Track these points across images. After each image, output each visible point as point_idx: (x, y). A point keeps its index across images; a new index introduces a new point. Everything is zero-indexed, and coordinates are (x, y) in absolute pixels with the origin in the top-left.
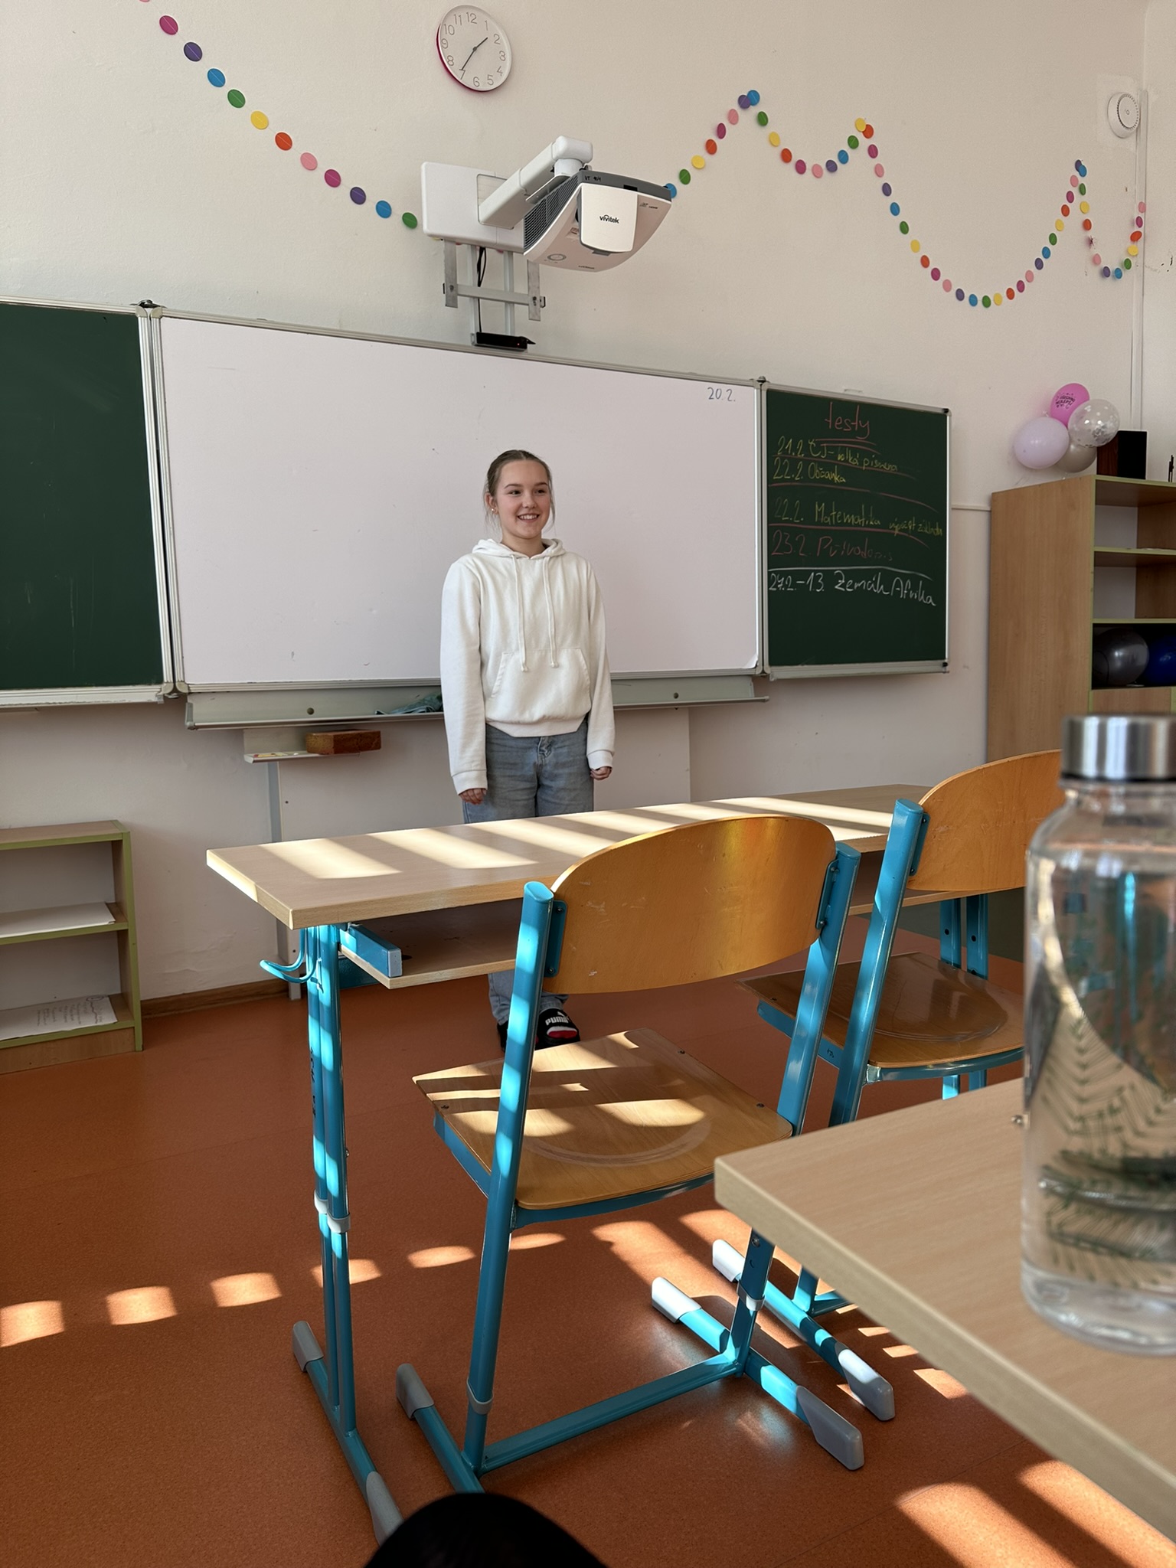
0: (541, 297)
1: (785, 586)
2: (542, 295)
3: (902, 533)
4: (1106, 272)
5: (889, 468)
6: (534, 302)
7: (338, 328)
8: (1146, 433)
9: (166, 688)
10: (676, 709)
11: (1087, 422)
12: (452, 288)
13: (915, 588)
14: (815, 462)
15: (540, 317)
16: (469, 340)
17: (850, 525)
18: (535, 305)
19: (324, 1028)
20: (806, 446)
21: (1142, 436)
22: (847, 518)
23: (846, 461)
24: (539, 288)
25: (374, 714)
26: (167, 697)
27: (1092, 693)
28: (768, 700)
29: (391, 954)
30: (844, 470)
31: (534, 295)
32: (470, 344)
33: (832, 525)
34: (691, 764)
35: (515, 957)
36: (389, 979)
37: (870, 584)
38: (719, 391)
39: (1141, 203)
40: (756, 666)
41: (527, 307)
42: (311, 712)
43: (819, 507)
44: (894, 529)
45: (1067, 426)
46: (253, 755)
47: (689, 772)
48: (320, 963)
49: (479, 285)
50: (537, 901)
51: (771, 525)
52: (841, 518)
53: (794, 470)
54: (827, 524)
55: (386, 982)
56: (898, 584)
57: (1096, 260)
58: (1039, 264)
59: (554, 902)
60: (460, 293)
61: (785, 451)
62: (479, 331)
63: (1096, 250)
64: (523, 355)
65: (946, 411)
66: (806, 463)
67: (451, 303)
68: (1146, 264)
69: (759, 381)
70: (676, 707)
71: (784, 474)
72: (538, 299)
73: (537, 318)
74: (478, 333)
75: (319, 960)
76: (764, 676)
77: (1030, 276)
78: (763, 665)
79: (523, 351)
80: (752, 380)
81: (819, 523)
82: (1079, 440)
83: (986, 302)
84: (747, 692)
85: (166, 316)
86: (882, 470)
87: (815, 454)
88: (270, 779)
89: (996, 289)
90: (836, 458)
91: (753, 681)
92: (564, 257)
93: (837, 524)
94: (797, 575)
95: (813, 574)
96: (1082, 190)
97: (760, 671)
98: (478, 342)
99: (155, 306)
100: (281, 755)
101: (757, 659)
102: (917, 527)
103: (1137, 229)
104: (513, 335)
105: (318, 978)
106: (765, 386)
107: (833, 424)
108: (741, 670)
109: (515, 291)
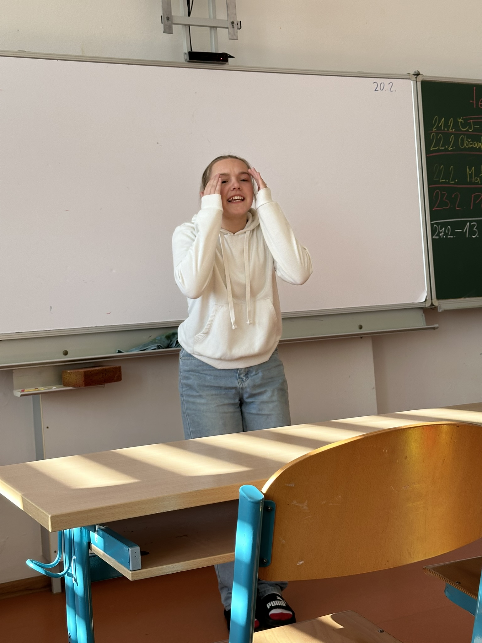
0: (237, 21)
1: (445, 234)
2: (239, 20)
6: (233, 26)
7: (81, 55)
10: (361, 338)
12: (168, 19)
14: (464, 135)
15: (237, 37)
16: (183, 58)
18: (233, 28)
19: (78, 615)
20: (456, 123)
24: (236, 14)
25: (116, 353)
28: (437, 328)
29: (131, 551)
31: (232, 20)
32: (184, 61)
34: (376, 384)
35: (233, 550)
36: (131, 573)
38: (382, 85)
40: (426, 300)
41: (228, 29)
42: (66, 353)
43: (470, 170)
46: (20, 390)
47: (374, 390)
48: (74, 560)
49: (189, 15)
50: (251, 502)
51: (430, 186)
53: (447, 142)
54: (475, 184)
55: (128, 574)
59: (265, 502)
60: (174, 22)
61: (438, 128)
62: (190, 51)
64: (225, 66)
66: (457, 136)
67: (168, 30)
69: (414, 75)
70: (361, 337)
71: (439, 146)
72: (235, 23)
73: (235, 38)
74: (189, 52)
75: (74, 557)
76: (433, 308)
78: (432, 299)
79: (223, 63)
80: (409, 74)
81: (471, 183)
84: (419, 321)
87: (464, 129)
88: (34, 410)
91: (424, 312)
94: (455, 225)
95: (468, 224)
97: (430, 304)
98: (190, 59)
100: (42, 389)
101: (426, 294)
104: (217, 52)
105: (73, 573)
106: (420, 78)
108: (413, 304)
109: (217, 18)
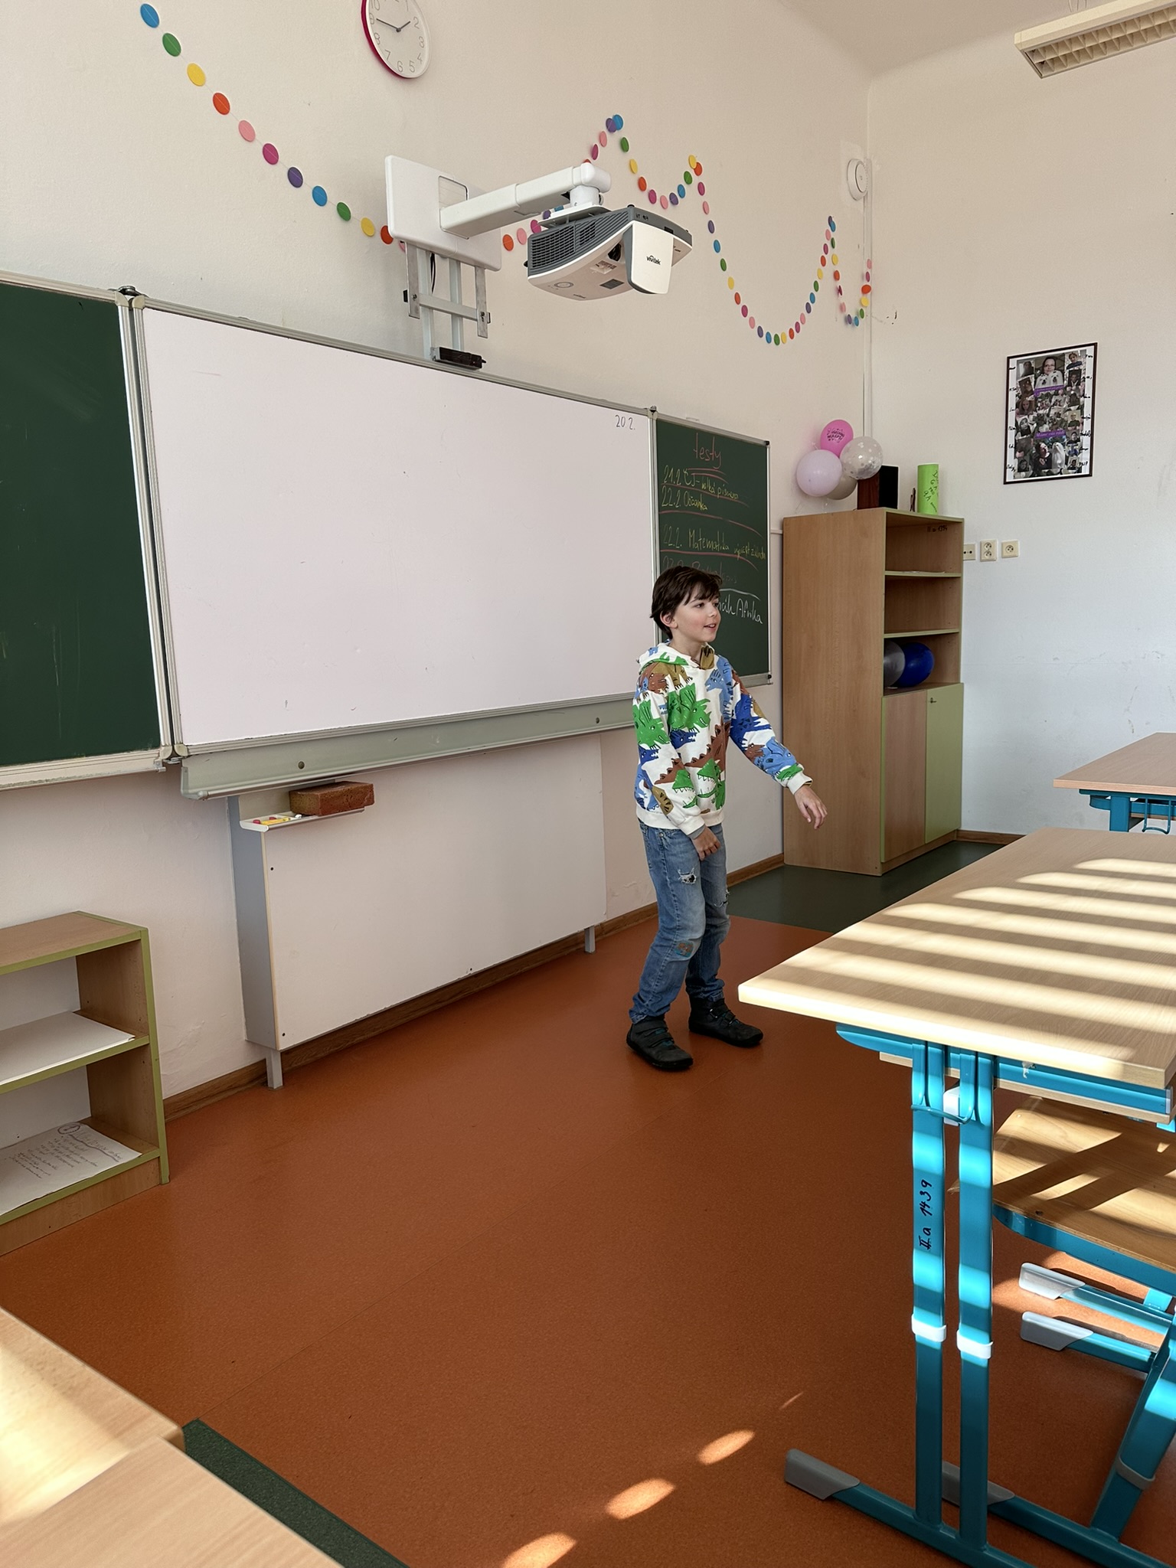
0: (487, 313)
2: (488, 311)
3: (742, 558)
4: (848, 320)
5: (734, 497)
6: (482, 318)
8: (897, 468)
9: (164, 752)
10: (596, 736)
11: (860, 457)
12: (416, 297)
13: (749, 609)
14: (688, 490)
15: (487, 335)
16: (430, 355)
17: (710, 550)
18: (483, 321)
20: (682, 474)
21: (895, 470)
22: (710, 544)
23: (707, 489)
24: (485, 303)
26: (166, 763)
27: (884, 699)
30: (708, 500)
31: (483, 311)
32: (431, 360)
33: (700, 551)
34: (602, 787)
38: (623, 419)
39: (869, 260)
41: (475, 322)
42: (302, 769)
43: (691, 533)
44: (737, 554)
45: (839, 457)
46: (251, 821)
49: (432, 294)
51: (662, 550)
52: (705, 545)
53: (675, 499)
54: (696, 550)
56: (740, 607)
57: (842, 308)
58: (808, 309)
60: (421, 303)
61: (669, 481)
62: (440, 345)
63: (843, 299)
64: (474, 373)
65: (768, 443)
66: (682, 492)
67: (414, 314)
68: (873, 315)
69: (651, 411)
71: (668, 502)
72: (485, 314)
73: (484, 336)
74: (440, 349)
77: (803, 318)
79: (475, 369)
80: (646, 409)
81: (692, 549)
82: (852, 472)
83: (777, 342)
85: (149, 307)
86: (728, 498)
87: (687, 482)
89: (782, 331)
90: (701, 488)
92: (572, 285)
93: (704, 550)
96: (833, 246)
98: (441, 358)
99: (135, 294)
102: (750, 551)
103: (866, 283)
104: (468, 352)
106: (655, 416)
109: (463, 304)
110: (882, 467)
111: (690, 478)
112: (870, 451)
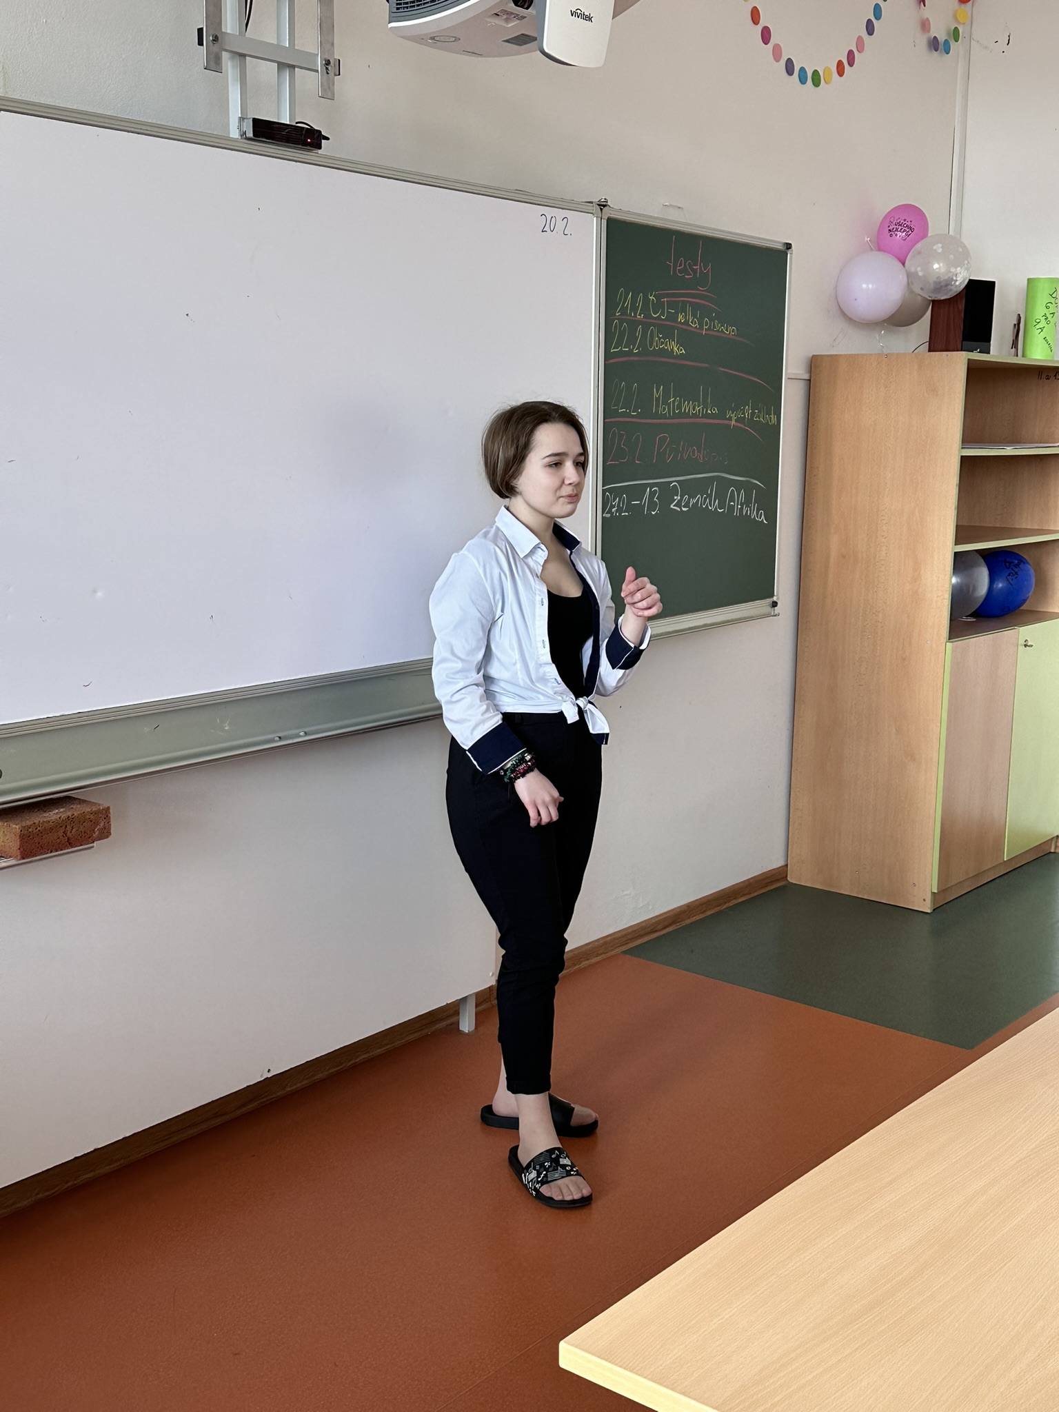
0: (335, 59)
1: (620, 510)
2: (337, 57)
3: (738, 424)
4: (934, 44)
5: (730, 331)
6: (327, 68)
8: (994, 282)
11: (936, 266)
12: (216, 39)
13: (747, 502)
14: (654, 325)
15: (334, 93)
16: (237, 129)
17: (686, 415)
20: (646, 300)
21: (991, 285)
22: (687, 407)
23: (686, 323)
24: (333, 44)
27: (949, 645)
30: (686, 338)
31: (327, 57)
33: (670, 418)
37: (706, 499)
38: (553, 219)
41: (317, 74)
43: (657, 392)
44: (730, 419)
45: (903, 264)
49: (245, 33)
51: (606, 421)
52: (679, 407)
53: (632, 340)
54: (664, 417)
56: (732, 499)
57: (925, 25)
58: (870, 28)
60: (225, 47)
61: (624, 310)
62: (255, 113)
63: (926, 12)
65: (789, 246)
66: (646, 327)
67: (214, 64)
68: (974, 36)
71: (622, 345)
72: (332, 62)
73: (330, 94)
74: (252, 118)
77: (860, 44)
80: (591, 202)
81: (657, 416)
82: (922, 289)
83: (816, 81)
86: (723, 335)
87: (655, 314)
89: (826, 64)
90: (676, 321)
92: (457, 39)
93: (676, 416)
94: (632, 493)
95: (649, 489)
98: (256, 134)
102: (753, 414)
106: (606, 213)
107: (675, 267)
110: (970, 280)
111: (658, 306)
112: (952, 257)
